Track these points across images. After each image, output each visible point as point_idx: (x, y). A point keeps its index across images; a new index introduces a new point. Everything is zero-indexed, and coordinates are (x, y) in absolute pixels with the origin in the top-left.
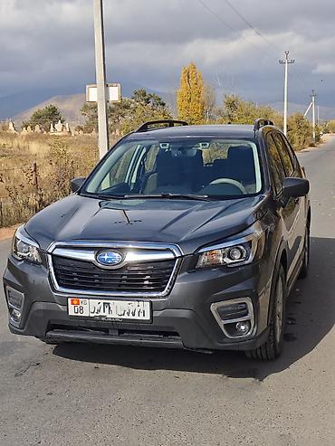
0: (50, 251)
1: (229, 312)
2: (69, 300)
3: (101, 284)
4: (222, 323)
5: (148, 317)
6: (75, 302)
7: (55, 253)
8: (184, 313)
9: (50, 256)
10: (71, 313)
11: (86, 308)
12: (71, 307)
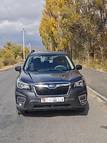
0: (34, 85)
1: (82, 98)
2: (41, 98)
3: (50, 93)
4: (80, 101)
5: (63, 101)
6: (43, 99)
7: (35, 86)
8: (72, 99)
9: (34, 87)
10: (42, 102)
11: (46, 100)
12: (42, 100)
